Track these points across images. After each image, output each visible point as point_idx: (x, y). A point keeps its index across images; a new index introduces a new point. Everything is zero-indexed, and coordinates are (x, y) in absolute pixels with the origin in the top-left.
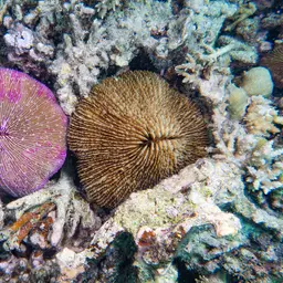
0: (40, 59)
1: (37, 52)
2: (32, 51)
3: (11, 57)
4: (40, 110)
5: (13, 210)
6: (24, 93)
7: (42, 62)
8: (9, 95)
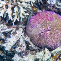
0: (58, 7)
1: (57, 5)
2: (56, 5)
3: (49, 7)
4: (59, 23)
5: (53, 53)
6: (54, 18)
7: (59, 8)
8: (50, 19)
